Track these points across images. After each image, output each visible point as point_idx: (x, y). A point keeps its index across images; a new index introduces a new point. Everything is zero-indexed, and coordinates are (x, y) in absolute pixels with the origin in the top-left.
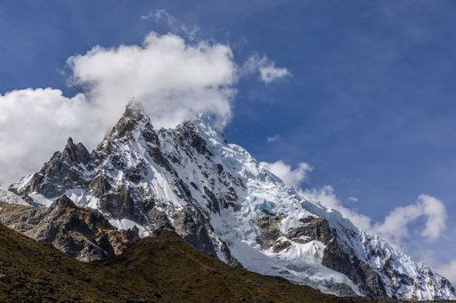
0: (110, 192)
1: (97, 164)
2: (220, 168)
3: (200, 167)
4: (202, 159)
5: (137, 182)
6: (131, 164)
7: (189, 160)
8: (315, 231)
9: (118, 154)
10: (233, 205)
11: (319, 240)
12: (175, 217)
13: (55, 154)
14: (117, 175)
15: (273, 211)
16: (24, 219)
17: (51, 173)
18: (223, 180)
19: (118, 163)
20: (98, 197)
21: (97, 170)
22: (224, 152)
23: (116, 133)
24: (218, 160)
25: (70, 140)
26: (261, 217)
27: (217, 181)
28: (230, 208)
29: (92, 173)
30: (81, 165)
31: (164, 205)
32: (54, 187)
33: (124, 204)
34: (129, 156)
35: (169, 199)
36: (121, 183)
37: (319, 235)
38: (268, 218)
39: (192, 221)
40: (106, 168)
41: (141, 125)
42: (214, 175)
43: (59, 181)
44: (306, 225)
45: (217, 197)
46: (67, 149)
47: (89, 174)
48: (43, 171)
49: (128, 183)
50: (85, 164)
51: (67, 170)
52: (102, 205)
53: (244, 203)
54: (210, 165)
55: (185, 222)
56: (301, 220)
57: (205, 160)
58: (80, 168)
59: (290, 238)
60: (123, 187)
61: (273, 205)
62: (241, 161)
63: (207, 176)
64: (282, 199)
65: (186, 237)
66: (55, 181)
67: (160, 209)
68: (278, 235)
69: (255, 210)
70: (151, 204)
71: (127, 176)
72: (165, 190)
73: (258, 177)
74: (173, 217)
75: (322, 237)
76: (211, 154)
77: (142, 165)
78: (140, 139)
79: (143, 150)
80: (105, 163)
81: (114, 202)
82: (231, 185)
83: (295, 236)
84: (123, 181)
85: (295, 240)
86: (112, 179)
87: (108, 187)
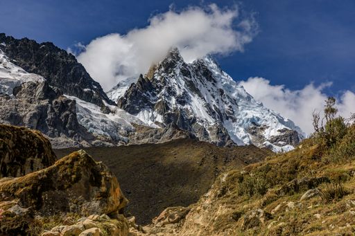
0: (169, 111)
1: (158, 92)
2: (222, 92)
3: (209, 91)
4: (210, 84)
5: (184, 105)
6: (179, 92)
7: (202, 86)
8: (288, 138)
9: (170, 86)
10: (231, 118)
11: (291, 144)
12: (210, 129)
13: (132, 84)
14: (170, 99)
15: (259, 123)
16: (152, 136)
17: (131, 98)
18: (224, 100)
19: (171, 92)
20: (161, 114)
21: (158, 96)
22: (223, 80)
23: (163, 69)
24: (220, 86)
25: (141, 76)
26: (251, 127)
27: (220, 101)
28: (230, 120)
29: (155, 98)
30: (148, 92)
31: (202, 121)
32: (134, 107)
33: (178, 120)
34: (176, 87)
35: (204, 117)
36: (175, 106)
37: (291, 142)
38: (255, 128)
39: (221, 132)
40: (164, 95)
41: (179, 64)
42: (218, 97)
43: (136, 103)
44: (282, 134)
45: (222, 112)
46: (139, 81)
47: (153, 99)
48: (126, 96)
49: (179, 106)
50: (150, 92)
51: (140, 96)
52: (165, 120)
53: (239, 117)
54: (215, 89)
55: (218, 133)
56: (279, 131)
57: (212, 86)
58: (148, 95)
59: (272, 142)
60: (177, 108)
61: (259, 119)
62: (234, 86)
63: (214, 97)
64: (264, 115)
65: (219, 143)
66: (134, 103)
67: (200, 124)
68: (264, 141)
69: (247, 122)
70: (194, 120)
71: (177, 100)
72: (201, 110)
73: (246, 98)
74: (209, 130)
75: (293, 142)
76: (215, 82)
77: (185, 93)
78: (180, 74)
79: (183, 83)
80: (163, 91)
81: (172, 118)
82: (230, 104)
83: (275, 141)
84: (176, 104)
85: (276, 144)
86: (169, 103)
87: (168, 108)
